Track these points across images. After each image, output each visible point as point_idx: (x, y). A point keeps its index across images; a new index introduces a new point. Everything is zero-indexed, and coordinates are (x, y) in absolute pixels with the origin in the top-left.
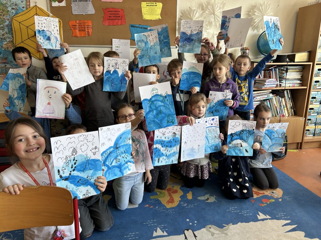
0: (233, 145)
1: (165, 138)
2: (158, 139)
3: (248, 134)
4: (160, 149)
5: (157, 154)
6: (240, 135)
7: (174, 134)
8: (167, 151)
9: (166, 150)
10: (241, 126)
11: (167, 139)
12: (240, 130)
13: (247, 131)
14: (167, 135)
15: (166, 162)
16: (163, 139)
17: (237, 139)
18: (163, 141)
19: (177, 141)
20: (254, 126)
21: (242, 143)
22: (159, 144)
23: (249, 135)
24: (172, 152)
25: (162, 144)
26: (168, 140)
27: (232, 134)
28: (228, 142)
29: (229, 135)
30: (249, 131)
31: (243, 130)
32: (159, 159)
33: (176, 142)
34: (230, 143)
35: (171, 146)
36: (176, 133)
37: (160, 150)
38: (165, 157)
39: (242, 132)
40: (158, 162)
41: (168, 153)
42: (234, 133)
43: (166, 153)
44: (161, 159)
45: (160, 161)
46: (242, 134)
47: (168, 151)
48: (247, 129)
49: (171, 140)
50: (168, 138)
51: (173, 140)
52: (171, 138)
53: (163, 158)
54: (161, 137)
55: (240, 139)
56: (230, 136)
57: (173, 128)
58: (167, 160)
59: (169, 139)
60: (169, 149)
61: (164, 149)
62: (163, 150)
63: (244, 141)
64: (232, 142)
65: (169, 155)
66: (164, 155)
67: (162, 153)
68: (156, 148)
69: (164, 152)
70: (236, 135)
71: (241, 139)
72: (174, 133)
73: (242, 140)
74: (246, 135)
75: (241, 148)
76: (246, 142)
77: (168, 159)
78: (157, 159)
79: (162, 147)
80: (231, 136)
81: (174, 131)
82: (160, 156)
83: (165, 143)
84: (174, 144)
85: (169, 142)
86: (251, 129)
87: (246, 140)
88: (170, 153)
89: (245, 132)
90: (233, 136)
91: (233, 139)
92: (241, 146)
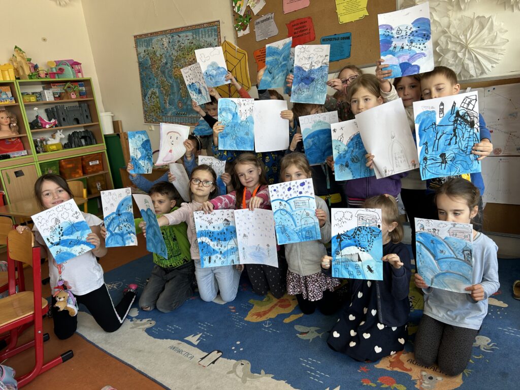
0: (344, 257)
1: (214, 227)
2: (203, 229)
4: (208, 243)
5: (205, 250)
6: (354, 237)
7: (226, 222)
8: (221, 246)
9: (219, 245)
10: (355, 219)
11: (216, 230)
12: (354, 228)
14: (215, 224)
15: (223, 262)
16: (211, 229)
17: (349, 245)
18: (210, 232)
19: (233, 232)
21: (360, 253)
22: (205, 236)
23: (373, 237)
24: (229, 247)
25: (210, 236)
26: (219, 230)
27: (339, 236)
28: (333, 251)
29: (334, 237)
31: (360, 227)
32: (210, 258)
33: (231, 232)
34: (337, 253)
35: (225, 240)
36: (228, 219)
37: (208, 245)
38: (219, 256)
39: (358, 232)
40: (210, 262)
41: (223, 250)
42: (343, 233)
43: (220, 249)
44: (213, 258)
45: (212, 261)
46: (358, 235)
47: (223, 247)
48: (367, 225)
49: (223, 230)
50: (219, 228)
51: (227, 230)
52: (222, 227)
53: (217, 257)
54: (207, 227)
55: (356, 246)
56: (337, 238)
57: (222, 213)
58: (223, 259)
59: (221, 229)
60: (223, 243)
61: (215, 243)
62: (213, 244)
63: (363, 249)
64: (341, 250)
65: (225, 252)
66: (217, 252)
67: (214, 250)
68: (202, 242)
69: (216, 248)
70: (347, 238)
71: (358, 245)
72: (226, 220)
73: (360, 248)
74: (366, 237)
75: (360, 263)
76: (368, 251)
77: (225, 258)
78: (207, 258)
79: (211, 240)
80: (339, 240)
81: (225, 217)
82: (211, 254)
83: (215, 235)
84: (230, 236)
85: (221, 233)
86: (374, 225)
87: (367, 246)
88: (226, 249)
89: (363, 232)
90: (341, 240)
91: (342, 246)
92: (360, 260)
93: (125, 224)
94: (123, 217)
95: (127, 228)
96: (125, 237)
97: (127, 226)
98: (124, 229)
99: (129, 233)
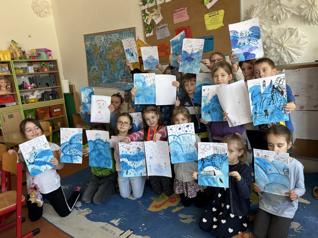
0: (205, 172)
1: (131, 152)
2: (124, 153)
3: (221, 160)
4: (126, 162)
5: (124, 166)
6: (212, 160)
7: (138, 149)
9: (133, 164)
10: (212, 149)
11: (132, 154)
12: (212, 154)
13: (220, 156)
14: (131, 150)
15: (135, 174)
16: (129, 153)
17: (209, 165)
18: (128, 155)
20: (226, 149)
21: (215, 170)
22: (125, 158)
23: (223, 161)
24: (139, 165)
25: (128, 158)
26: (133, 154)
27: (202, 160)
28: (199, 168)
29: (199, 160)
30: (222, 156)
31: (215, 154)
32: (127, 172)
33: (141, 156)
34: (202, 170)
35: (137, 160)
36: (140, 147)
37: (126, 164)
38: (133, 170)
39: (214, 157)
40: (127, 174)
41: (136, 166)
42: (205, 157)
43: (133, 166)
44: (129, 171)
45: (128, 173)
46: (214, 159)
47: (136, 165)
48: (219, 153)
49: (136, 154)
50: (133, 153)
51: (138, 154)
52: (136, 153)
53: (132, 171)
54: (126, 152)
56: (201, 161)
57: (136, 144)
58: (135, 172)
59: (135, 154)
60: (136, 162)
61: (131, 162)
62: (129, 163)
63: (217, 168)
64: (204, 168)
65: (136, 168)
66: (132, 168)
67: (130, 166)
68: (123, 161)
69: (131, 165)
70: (207, 161)
71: (214, 165)
72: (138, 148)
73: (215, 167)
74: (218, 160)
75: (215, 177)
77: (136, 172)
78: (125, 171)
79: (128, 160)
80: (202, 162)
81: (138, 146)
82: (128, 169)
83: (131, 157)
84: (140, 158)
85: (135, 156)
86: (223, 153)
88: (137, 166)
89: (217, 157)
90: (204, 162)
92: (215, 174)
93: (74, 150)
94: (74, 146)
95: (75, 153)
96: (73, 158)
97: (75, 151)
98: (73, 153)
99: (76, 155)
